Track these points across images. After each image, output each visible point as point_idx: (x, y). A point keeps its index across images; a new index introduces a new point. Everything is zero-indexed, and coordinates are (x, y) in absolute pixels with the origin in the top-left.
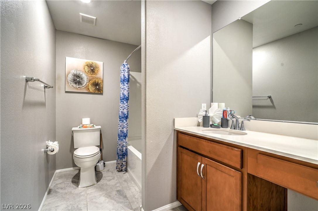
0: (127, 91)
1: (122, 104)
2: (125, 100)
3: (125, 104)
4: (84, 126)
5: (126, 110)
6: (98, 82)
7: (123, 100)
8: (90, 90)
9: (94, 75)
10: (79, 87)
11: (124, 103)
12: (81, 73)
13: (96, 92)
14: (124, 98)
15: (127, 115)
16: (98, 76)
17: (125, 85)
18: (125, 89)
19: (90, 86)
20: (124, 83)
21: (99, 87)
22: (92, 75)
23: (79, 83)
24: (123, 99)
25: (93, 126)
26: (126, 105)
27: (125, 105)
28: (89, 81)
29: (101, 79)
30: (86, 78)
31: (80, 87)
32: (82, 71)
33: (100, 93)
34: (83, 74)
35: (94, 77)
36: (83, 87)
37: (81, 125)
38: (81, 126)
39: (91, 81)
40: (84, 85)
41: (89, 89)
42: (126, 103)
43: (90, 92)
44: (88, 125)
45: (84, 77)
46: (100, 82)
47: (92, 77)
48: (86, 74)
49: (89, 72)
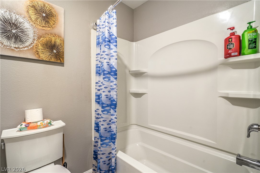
0: (116, 59)
1: (107, 81)
2: (112, 75)
3: (112, 82)
4: (31, 125)
5: (115, 93)
6: (55, 42)
7: (108, 75)
8: (41, 55)
9: (49, 29)
10: (17, 46)
11: (109, 80)
12: (21, 20)
13: (53, 60)
14: (109, 71)
15: (116, 100)
16: (56, 31)
17: (112, 49)
18: (113, 56)
19: (40, 47)
20: (109, 46)
21: (57, 52)
22: (44, 28)
23: (17, 38)
24: (109, 73)
25: (50, 123)
26: (115, 83)
27: (112, 84)
28: (39, 38)
29: (60, 37)
30: (32, 32)
31: (18, 48)
32: (23, 16)
33: (59, 61)
34: (26, 23)
35: (47, 32)
36: (25, 49)
37: (24, 124)
38: (23, 126)
39: (42, 38)
40: (27, 44)
41: (37, 54)
42: (115, 80)
43: (40, 59)
44: (39, 124)
45: (27, 28)
46: (58, 42)
47: (44, 32)
48: (32, 23)
49: (39, 20)
